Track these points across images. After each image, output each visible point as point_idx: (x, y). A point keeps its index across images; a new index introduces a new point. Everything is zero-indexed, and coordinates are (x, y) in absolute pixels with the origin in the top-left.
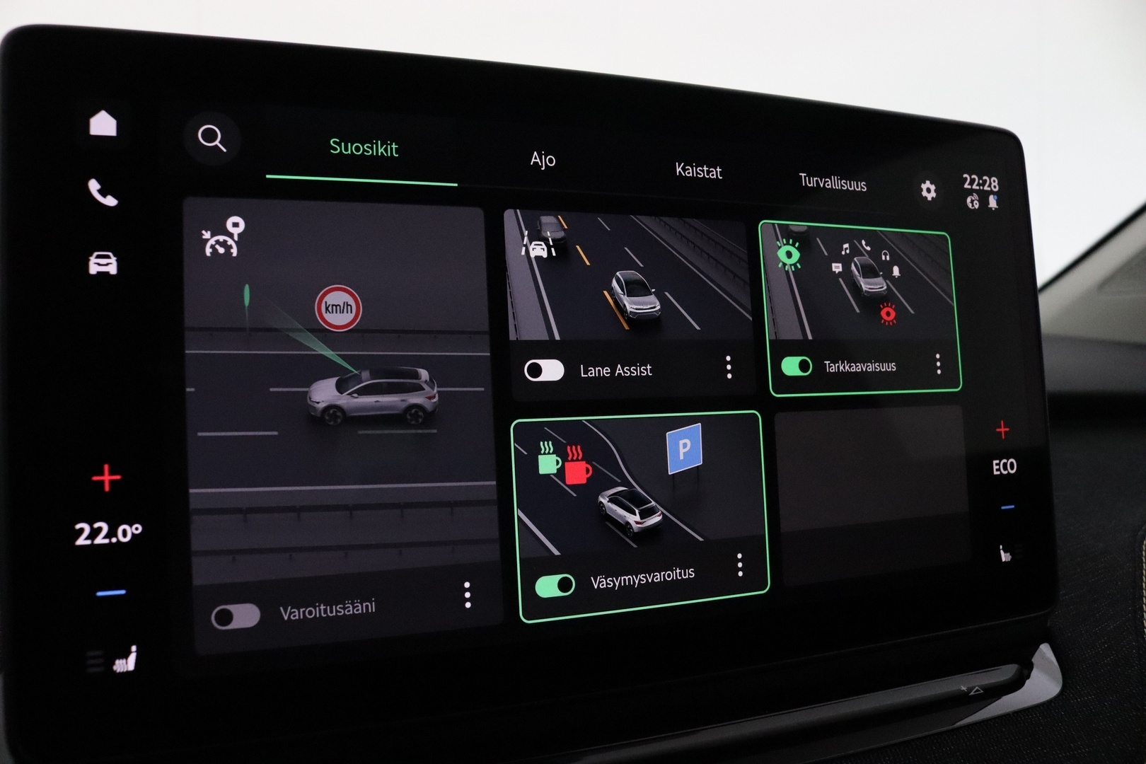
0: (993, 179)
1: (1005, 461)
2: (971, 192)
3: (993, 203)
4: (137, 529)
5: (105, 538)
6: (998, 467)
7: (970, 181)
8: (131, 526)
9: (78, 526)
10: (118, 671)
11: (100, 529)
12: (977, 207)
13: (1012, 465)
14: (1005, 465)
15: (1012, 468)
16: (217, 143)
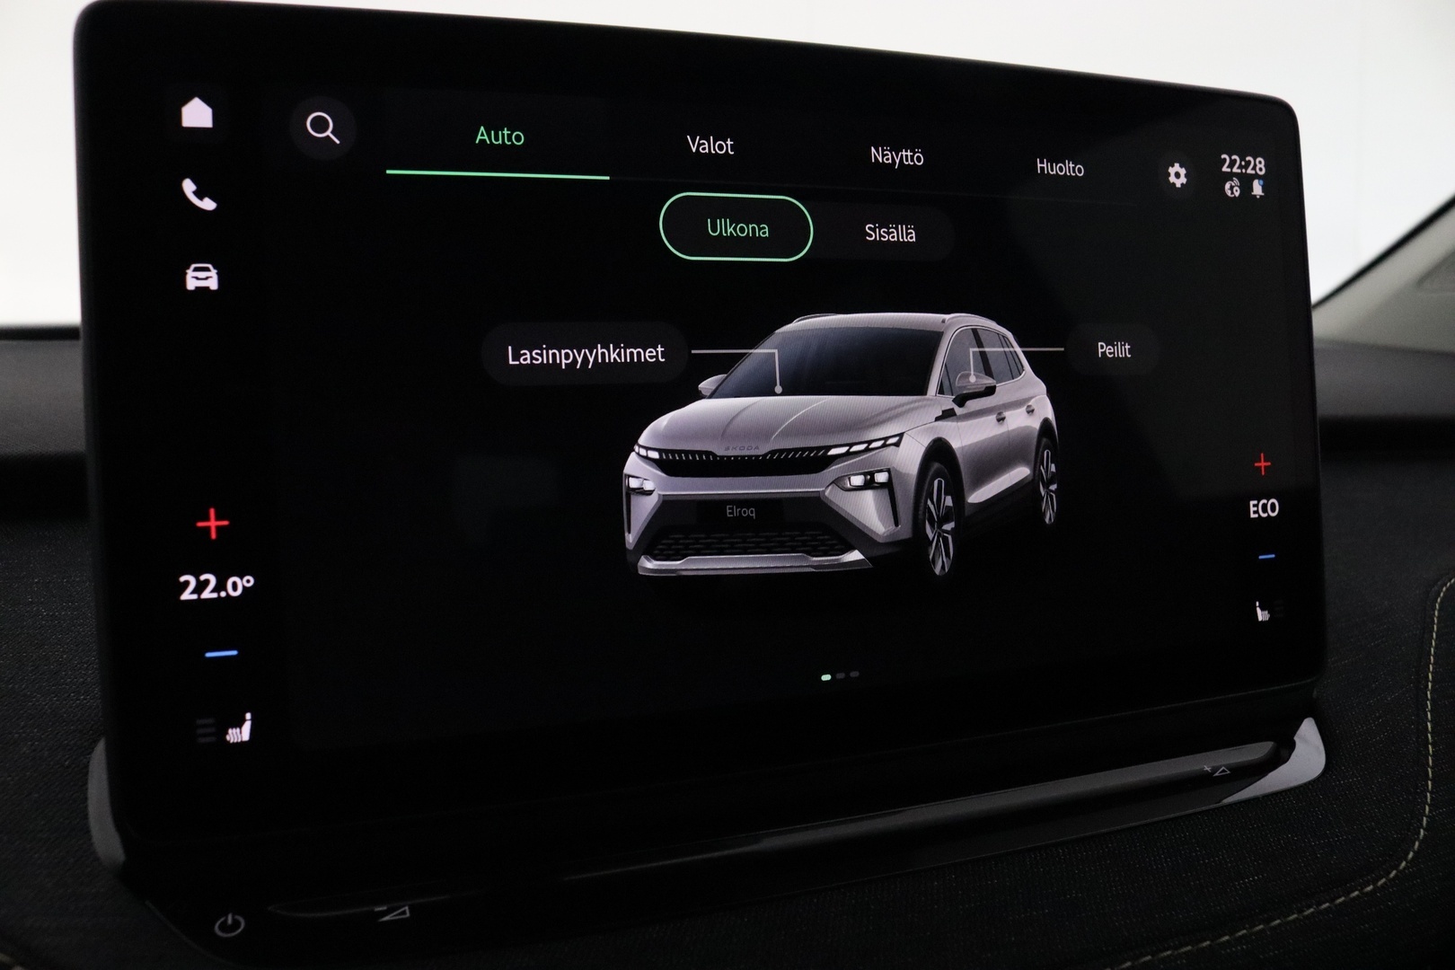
0: (1258, 159)
1: (1264, 501)
2: (1230, 176)
3: (1257, 189)
4: (249, 581)
5: (213, 591)
6: (1255, 509)
7: (1230, 163)
8: (242, 579)
9: (183, 579)
10: (232, 741)
11: (207, 582)
12: (1237, 194)
13: (1273, 505)
14: (1265, 507)
15: (1273, 510)
16: (328, 133)
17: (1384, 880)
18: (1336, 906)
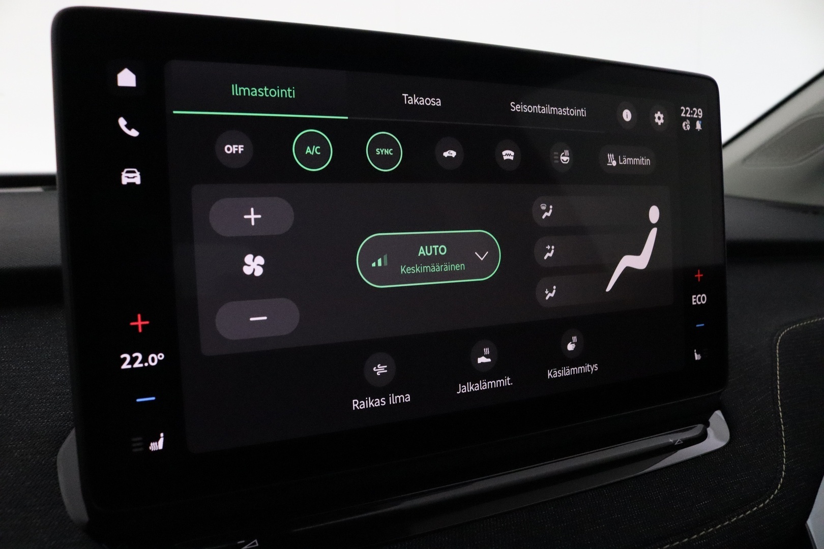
0: (700, 110)
1: (699, 295)
2: (685, 119)
3: (698, 126)
4: (161, 356)
5: (140, 363)
6: (695, 300)
7: (685, 111)
8: (157, 355)
9: (122, 356)
10: (152, 450)
11: (137, 358)
12: (688, 129)
13: (704, 297)
14: (699, 298)
15: (704, 300)
17: (768, 501)
18: (746, 516)
